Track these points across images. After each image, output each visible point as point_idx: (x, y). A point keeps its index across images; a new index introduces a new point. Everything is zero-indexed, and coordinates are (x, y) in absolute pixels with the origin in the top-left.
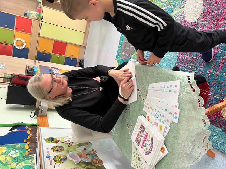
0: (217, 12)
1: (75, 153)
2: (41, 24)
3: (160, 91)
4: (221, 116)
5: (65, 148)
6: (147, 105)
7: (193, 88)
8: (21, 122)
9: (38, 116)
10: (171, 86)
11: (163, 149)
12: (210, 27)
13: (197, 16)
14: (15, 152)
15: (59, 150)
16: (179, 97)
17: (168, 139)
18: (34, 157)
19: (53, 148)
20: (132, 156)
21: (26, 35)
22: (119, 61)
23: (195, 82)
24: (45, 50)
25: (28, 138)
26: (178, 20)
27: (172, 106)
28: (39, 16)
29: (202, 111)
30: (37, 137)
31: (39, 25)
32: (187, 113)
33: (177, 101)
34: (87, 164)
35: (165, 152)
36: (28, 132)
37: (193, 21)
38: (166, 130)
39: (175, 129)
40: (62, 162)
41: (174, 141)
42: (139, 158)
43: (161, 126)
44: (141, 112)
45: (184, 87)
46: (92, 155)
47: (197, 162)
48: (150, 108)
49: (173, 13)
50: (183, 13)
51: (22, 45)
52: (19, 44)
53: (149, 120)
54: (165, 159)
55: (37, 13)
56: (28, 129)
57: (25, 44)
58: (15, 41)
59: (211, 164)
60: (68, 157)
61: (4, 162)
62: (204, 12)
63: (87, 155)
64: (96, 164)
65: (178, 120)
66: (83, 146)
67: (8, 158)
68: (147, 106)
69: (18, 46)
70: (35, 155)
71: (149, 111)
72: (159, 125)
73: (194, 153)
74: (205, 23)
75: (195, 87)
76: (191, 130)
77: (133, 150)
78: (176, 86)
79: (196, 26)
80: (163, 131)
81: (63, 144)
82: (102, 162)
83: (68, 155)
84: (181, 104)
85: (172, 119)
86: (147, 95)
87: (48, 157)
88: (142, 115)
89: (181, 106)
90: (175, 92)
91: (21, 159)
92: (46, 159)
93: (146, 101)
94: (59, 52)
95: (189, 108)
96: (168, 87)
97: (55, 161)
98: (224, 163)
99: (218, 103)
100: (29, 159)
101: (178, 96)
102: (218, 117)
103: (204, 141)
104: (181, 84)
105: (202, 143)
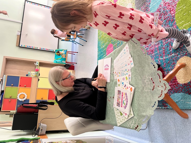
2: (39, 79)
9: (38, 135)
10: (124, 50)
11: (131, 89)
20: (116, 118)
24: (42, 98)
28: (37, 74)
38: (130, 77)
43: (126, 78)
55: (35, 72)
58: (19, 95)
69: (21, 98)
78: (127, 48)
94: (53, 98)
96: (123, 53)
101: (129, 52)
105: (160, 84)
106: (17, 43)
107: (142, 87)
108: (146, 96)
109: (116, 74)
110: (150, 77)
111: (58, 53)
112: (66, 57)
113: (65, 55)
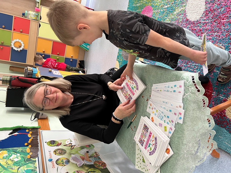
0: (219, 10)
1: (78, 156)
2: (40, 24)
3: (164, 92)
4: (225, 116)
5: (68, 151)
6: (151, 105)
7: (198, 88)
8: (21, 126)
9: (38, 119)
10: (175, 86)
11: (168, 150)
12: (213, 25)
13: (199, 15)
14: (16, 156)
15: (61, 153)
16: (184, 97)
17: (173, 139)
18: (36, 161)
19: (55, 151)
20: (136, 158)
21: (24, 36)
22: (121, 61)
23: (199, 82)
24: (44, 52)
25: (29, 142)
26: (180, 19)
27: (177, 107)
28: (37, 16)
29: (207, 112)
30: (39, 141)
31: (37, 25)
32: (192, 114)
33: (182, 102)
34: (90, 166)
35: (170, 153)
36: (29, 136)
37: (195, 19)
38: (170, 131)
39: (180, 130)
40: (65, 165)
41: (179, 142)
42: (143, 159)
43: (165, 127)
44: (144, 113)
45: (188, 87)
46: (95, 157)
47: (202, 162)
48: (153, 109)
49: (175, 12)
50: (185, 12)
51: (20, 47)
52: (18, 45)
53: (153, 121)
54: (170, 160)
55: (35, 13)
56: (28, 133)
57: (23, 45)
58: (13, 42)
59: (216, 164)
60: (70, 160)
61: (5, 166)
62: (206, 11)
63: (89, 157)
64: (99, 166)
66: (86, 149)
67: (10, 162)
68: (150, 107)
69: (16, 47)
70: (37, 158)
71: (153, 112)
72: (163, 126)
73: (198, 154)
74: (208, 21)
75: (200, 87)
76: (196, 131)
77: (137, 152)
78: (180, 86)
79: (198, 25)
80: (167, 132)
81: (65, 147)
82: (105, 164)
83: (71, 158)
84: (186, 104)
85: (176, 120)
86: (150, 96)
87: (51, 160)
88: (146, 116)
89: (186, 106)
90: (180, 92)
91: (23, 162)
92: (48, 162)
93: (149, 102)
94: (58, 53)
95: (193, 108)
96: (172, 87)
97: (57, 164)
98: (229, 163)
99: (221, 103)
100: (31, 163)
101: (182, 97)
102: (222, 117)
103: (208, 141)
104: (185, 84)
110: (198, 138)
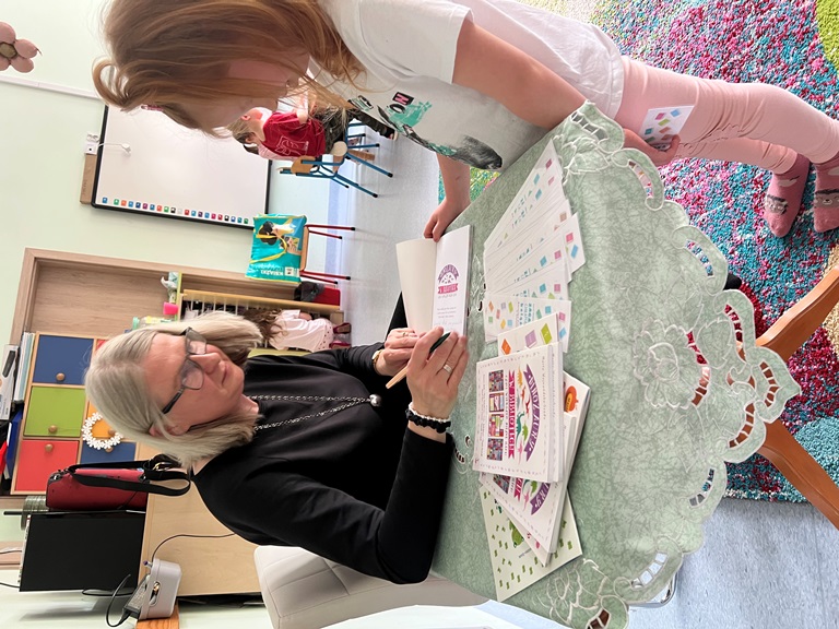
3: (515, 229)
6: (492, 308)
7: (595, 125)
9: (139, 620)
10: (537, 180)
11: (570, 396)
16: (564, 182)
20: (493, 558)
27: (555, 228)
33: (563, 199)
35: (577, 398)
38: (561, 326)
43: (545, 330)
48: (501, 312)
51: (111, 435)
52: (104, 430)
58: (90, 422)
65: (586, 250)
68: (491, 315)
71: (503, 324)
72: (538, 333)
77: (491, 526)
78: (549, 164)
80: (554, 340)
85: (566, 269)
90: (551, 181)
96: (530, 193)
105: (739, 366)
106: (83, 190)
107: (635, 383)
108: (654, 439)
109: (494, 314)
110: (678, 324)
111: (266, 232)
112: (300, 249)
113: (298, 240)
